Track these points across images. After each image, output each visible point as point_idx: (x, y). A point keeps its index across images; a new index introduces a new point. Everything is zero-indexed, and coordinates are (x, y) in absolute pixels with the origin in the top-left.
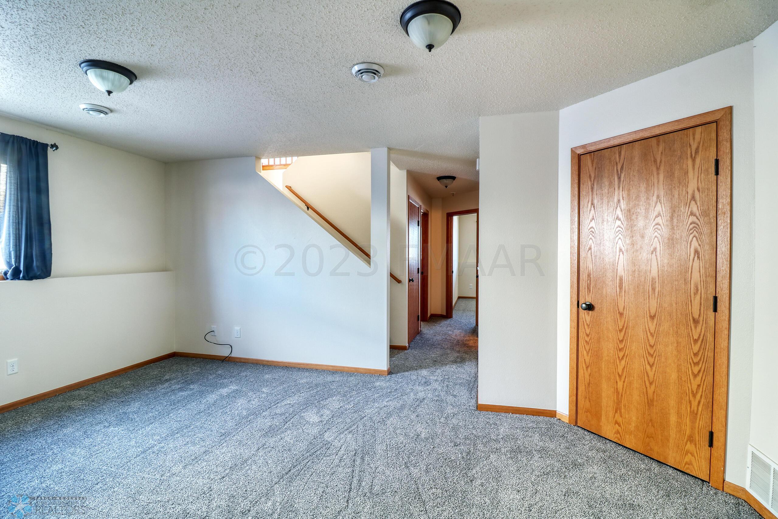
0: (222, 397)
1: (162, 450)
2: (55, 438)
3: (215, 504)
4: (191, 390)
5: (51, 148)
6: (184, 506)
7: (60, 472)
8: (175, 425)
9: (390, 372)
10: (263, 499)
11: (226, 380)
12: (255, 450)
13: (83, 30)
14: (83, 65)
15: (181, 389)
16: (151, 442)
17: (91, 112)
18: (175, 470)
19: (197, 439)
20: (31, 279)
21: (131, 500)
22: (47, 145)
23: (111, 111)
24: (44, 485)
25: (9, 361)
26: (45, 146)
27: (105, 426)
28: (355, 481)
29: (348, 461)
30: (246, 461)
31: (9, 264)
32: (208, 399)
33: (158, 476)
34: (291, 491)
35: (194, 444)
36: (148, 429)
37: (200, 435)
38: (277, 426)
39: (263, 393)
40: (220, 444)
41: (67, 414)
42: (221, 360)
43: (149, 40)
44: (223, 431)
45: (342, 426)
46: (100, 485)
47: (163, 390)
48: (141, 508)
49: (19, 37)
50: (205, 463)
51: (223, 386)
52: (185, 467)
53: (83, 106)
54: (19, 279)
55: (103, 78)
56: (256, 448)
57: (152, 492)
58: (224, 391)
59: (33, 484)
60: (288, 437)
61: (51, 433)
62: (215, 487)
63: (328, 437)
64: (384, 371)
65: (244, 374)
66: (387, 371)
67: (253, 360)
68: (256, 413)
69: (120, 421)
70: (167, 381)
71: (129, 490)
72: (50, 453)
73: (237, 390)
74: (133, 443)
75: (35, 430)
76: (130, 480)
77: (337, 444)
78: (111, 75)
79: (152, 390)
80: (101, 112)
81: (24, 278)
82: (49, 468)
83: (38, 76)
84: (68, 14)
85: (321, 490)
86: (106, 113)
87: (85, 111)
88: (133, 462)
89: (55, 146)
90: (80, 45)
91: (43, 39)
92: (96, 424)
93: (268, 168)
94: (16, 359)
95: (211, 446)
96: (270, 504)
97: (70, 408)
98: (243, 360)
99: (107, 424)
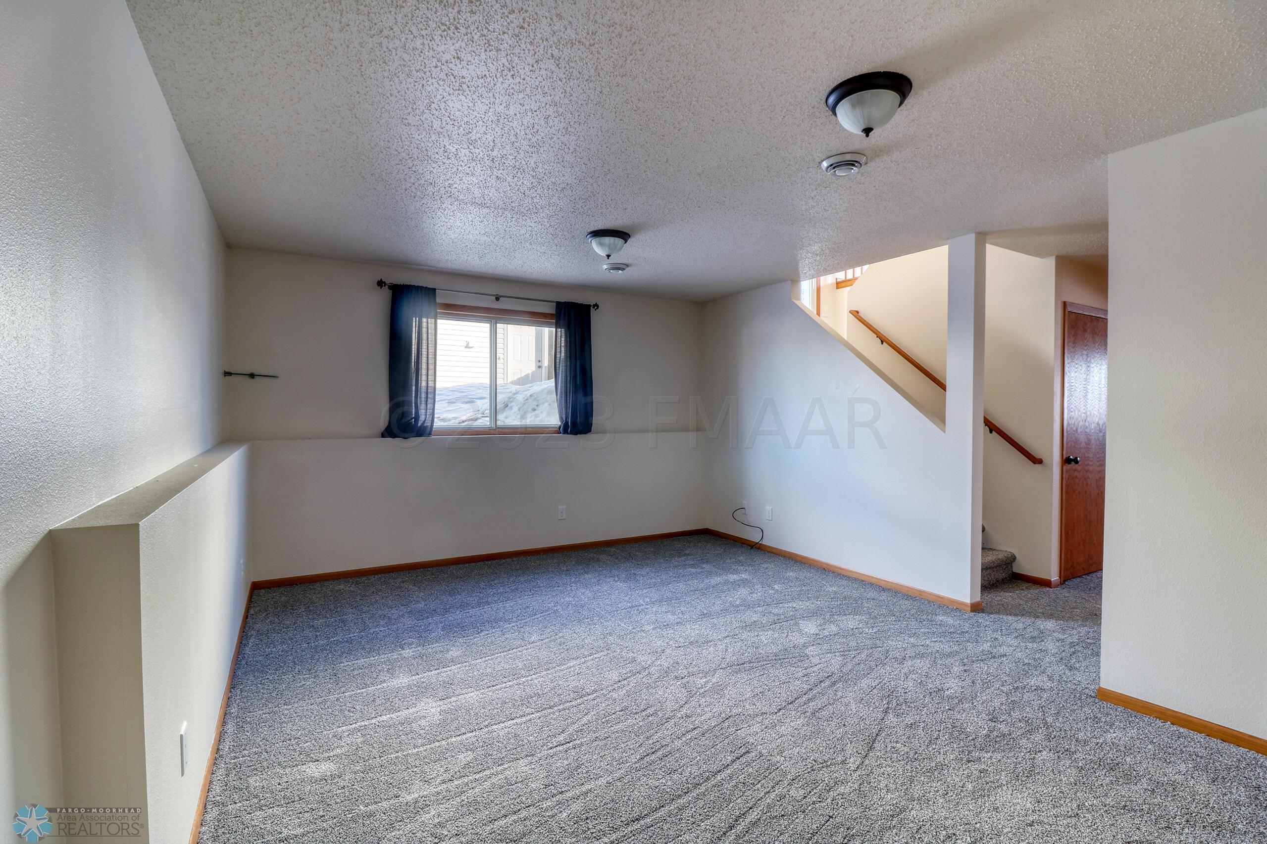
0: (727, 582)
1: (646, 610)
2: (577, 579)
3: (659, 663)
4: (702, 568)
5: (593, 308)
6: (636, 655)
7: (569, 603)
8: (669, 594)
9: (976, 608)
10: (701, 675)
11: (742, 568)
12: (723, 636)
13: (576, 214)
14: (588, 236)
15: (693, 566)
16: (641, 602)
17: (611, 271)
18: (647, 628)
19: (679, 611)
20: (576, 434)
21: (602, 636)
22: (590, 306)
23: (627, 266)
24: (555, 608)
25: (560, 507)
26: (588, 307)
27: (614, 580)
28: (805, 698)
29: (812, 680)
30: (707, 642)
31: (561, 418)
32: (711, 580)
33: (630, 628)
34: (731, 679)
35: (674, 614)
36: (645, 591)
37: (683, 609)
38: (762, 623)
39: (773, 589)
40: (696, 621)
41: (593, 564)
42: (749, 546)
43: (621, 206)
44: (705, 612)
45: (838, 647)
46: (589, 620)
47: (677, 563)
48: (605, 645)
49: (543, 230)
50: (672, 632)
51: (735, 572)
52: (653, 629)
53: (605, 267)
54: (568, 433)
55: (601, 244)
56: (726, 635)
57: (619, 636)
58: (732, 577)
59: (550, 605)
60: (764, 637)
61: (576, 575)
62: (668, 651)
63: (810, 651)
64: (964, 604)
65: (766, 566)
66: (970, 606)
67: (785, 552)
68: (748, 606)
69: (628, 579)
70: (685, 555)
71: (605, 630)
72: (569, 589)
73: (746, 579)
74: (627, 598)
75: (567, 570)
76: (610, 623)
77: (816, 660)
78: (607, 240)
79: (667, 560)
80: (619, 269)
81: (571, 433)
82: (564, 598)
83: (565, 252)
84: (562, 207)
85: (760, 690)
86: (623, 269)
87: (607, 271)
88: (618, 612)
89: (596, 306)
90: (579, 223)
91: (556, 227)
92: (609, 577)
93: (843, 284)
94: (564, 507)
95: (686, 620)
96: (704, 680)
97: (598, 560)
98: (774, 551)
99: (616, 579)
